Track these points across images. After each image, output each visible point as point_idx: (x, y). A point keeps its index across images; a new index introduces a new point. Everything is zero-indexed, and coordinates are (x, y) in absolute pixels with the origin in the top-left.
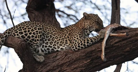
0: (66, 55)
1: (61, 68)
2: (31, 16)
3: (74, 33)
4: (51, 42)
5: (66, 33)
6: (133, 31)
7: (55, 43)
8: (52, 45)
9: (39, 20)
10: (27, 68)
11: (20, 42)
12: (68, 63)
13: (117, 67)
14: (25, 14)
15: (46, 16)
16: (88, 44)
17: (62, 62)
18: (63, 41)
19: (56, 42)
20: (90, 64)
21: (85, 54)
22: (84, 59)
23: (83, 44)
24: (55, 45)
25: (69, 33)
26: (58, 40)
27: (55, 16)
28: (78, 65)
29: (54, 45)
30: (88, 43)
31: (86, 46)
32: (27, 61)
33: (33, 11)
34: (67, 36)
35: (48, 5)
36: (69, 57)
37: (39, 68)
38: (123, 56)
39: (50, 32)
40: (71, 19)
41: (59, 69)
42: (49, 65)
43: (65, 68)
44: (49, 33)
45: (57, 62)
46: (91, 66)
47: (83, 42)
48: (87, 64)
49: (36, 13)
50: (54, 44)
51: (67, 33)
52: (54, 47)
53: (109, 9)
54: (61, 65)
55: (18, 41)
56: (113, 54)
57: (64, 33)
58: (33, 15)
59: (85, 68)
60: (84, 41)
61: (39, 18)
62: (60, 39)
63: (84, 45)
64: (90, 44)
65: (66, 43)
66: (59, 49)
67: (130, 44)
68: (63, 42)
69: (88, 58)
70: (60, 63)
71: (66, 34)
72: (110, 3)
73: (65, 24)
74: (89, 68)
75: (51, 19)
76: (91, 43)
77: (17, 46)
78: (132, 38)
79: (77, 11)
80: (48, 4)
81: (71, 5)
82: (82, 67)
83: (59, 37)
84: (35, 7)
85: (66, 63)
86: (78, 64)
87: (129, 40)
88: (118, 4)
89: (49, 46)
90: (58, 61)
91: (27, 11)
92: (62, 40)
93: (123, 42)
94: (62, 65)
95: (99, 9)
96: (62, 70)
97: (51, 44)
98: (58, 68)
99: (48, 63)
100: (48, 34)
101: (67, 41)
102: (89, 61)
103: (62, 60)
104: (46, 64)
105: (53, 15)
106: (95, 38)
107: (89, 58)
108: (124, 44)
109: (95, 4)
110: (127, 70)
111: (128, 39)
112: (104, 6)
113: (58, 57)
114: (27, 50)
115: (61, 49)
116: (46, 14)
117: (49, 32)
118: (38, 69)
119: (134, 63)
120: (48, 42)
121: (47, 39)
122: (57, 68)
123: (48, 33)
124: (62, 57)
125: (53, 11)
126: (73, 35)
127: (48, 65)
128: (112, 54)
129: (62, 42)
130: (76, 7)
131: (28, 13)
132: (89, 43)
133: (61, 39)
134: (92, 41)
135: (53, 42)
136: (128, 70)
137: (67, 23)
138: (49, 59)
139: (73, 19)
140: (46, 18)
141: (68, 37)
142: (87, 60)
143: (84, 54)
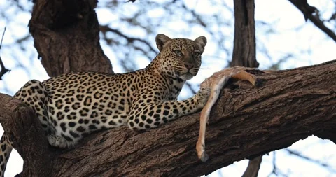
0: (127, 138)
1: (115, 170)
2: (41, 45)
3: (146, 86)
4: (84, 109)
5: (127, 85)
6: (287, 76)
7: (94, 110)
8: (88, 117)
9: (60, 53)
10: (34, 168)
11: (15, 107)
12: (132, 156)
13: (250, 164)
14: (26, 39)
15: (77, 42)
16: (167, 117)
17: (118, 154)
18: (114, 101)
19: (98, 107)
20: (185, 158)
21: (171, 134)
22: (169, 145)
23: (155, 113)
24: (95, 114)
25: (134, 86)
26: (101, 101)
27: (99, 43)
28: (155, 161)
29: (92, 116)
30: (166, 113)
31: (159, 119)
32: (33, 154)
33: (45, 30)
34: (127, 90)
35: (81, 16)
36: (134, 142)
37: (63, 170)
38: (264, 138)
39: (76, 89)
40: (137, 49)
41: (111, 172)
42: (86, 163)
43: (123, 168)
44: (73, 90)
45: (105, 156)
46: (187, 163)
47: (155, 109)
48: (178, 158)
49: (54, 36)
50: (93, 112)
51: (129, 85)
52: (93, 119)
53: (228, 24)
54: (115, 161)
55: (12, 105)
56: (239, 132)
57: (122, 84)
58: (46, 40)
59: (173, 168)
60: (159, 107)
61: (61, 48)
62: (107, 98)
63: (157, 117)
64: (170, 117)
65: (120, 108)
66: (107, 125)
67: (280, 107)
68: (115, 104)
69: (180, 145)
70: (111, 156)
71: (126, 88)
72: (230, 10)
73: (123, 63)
74: (182, 168)
75: (89, 51)
76: (174, 115)
77: (8, 116)
78: (285, 93)
79: (152, 30)
80: (82, 14)
81: (137, 15)
82: (165, 165)
83: (104, 93)
84: (51, 22)
85: (126, 156)
86: (156, 157)
87: (278, 97)
88: (249, 10)
89: (81, 121)
90: (108, 151)
91: (30, 31)
92: (112, 98)
93: (264, 103)
94: (118, 161)
95: (203, 25)
96: (116, 174)
97: (86, 115)
98: (107, 170)
99: (83, 157)
100: (71, 93)
101: (123, 104)
102: (181, 150)
103: (116, 150)
104: (79, 160)
105: (93, 41)
106: (185, 105)
107: (183, 144)
108: (266, 107)
109: (193, 12)
110: (274, 172)
111: (276, 95)
112: (216, 16)
113: (108, 143)
114: (32, 126)
115: (111, 123)
116: (77, 37)
117: (72, 88)
118: (60, 173)
119: (291, 153)
120: (74, 111)
121: (70, 105)
122: (104, 169)
123: (69, 92)
124: (118, 141)
125: (95, 31)
126: (142, 90)
127: (83, 161)
128: (237, 133)
129: (112, 105)
130: (149, 21)
131: (33, 36)
132: (169, 114)
133: (110, 96)
134: (176, 111)
135: (90, 108)
136: (277, 171)
137: (127, 59)
138: (87, 147)
139: (141, 50)
140: (77, 47)
141: (128, 94)
142: (177, 148)
143: (169, 134)
